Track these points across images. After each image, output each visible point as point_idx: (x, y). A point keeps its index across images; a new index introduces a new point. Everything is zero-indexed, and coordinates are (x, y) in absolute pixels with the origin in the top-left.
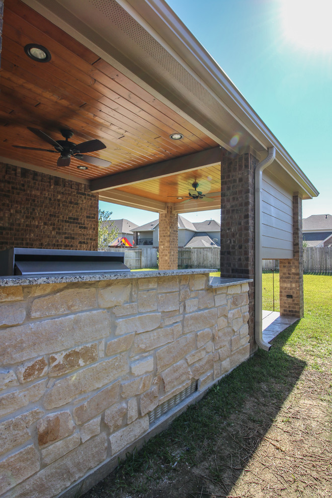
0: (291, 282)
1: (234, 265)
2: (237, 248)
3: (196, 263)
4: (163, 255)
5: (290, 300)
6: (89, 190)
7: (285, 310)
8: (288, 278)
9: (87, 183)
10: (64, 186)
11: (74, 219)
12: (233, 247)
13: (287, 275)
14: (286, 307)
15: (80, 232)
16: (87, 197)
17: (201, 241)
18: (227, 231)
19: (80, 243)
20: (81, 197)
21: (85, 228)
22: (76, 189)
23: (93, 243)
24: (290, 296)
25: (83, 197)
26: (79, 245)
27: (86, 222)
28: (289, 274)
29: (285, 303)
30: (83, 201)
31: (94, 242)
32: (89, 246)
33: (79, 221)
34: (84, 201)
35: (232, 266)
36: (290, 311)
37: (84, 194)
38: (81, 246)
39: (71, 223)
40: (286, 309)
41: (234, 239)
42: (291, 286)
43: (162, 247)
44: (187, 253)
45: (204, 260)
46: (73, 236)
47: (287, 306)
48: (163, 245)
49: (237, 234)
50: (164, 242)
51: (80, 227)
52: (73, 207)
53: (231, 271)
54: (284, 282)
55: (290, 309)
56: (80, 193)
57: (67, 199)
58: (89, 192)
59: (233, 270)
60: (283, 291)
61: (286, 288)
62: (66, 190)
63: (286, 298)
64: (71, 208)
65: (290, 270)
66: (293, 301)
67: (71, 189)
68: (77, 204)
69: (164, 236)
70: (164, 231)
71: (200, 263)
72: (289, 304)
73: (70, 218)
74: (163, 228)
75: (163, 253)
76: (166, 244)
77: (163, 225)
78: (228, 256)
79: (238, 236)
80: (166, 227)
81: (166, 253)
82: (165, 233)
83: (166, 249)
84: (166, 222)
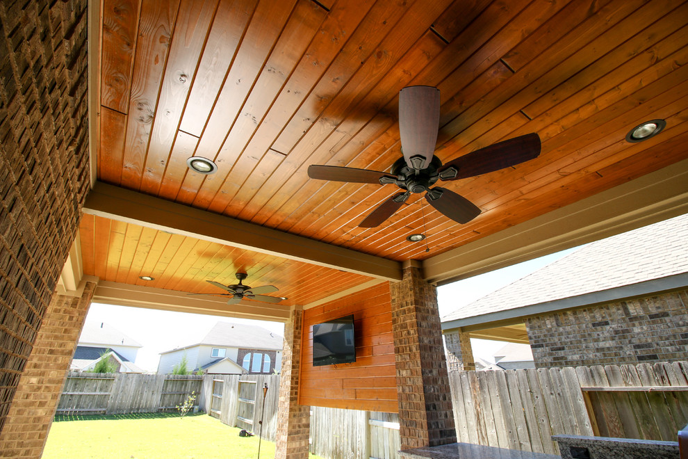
0: (300, 439)
2: (441, 398)
4: (32, 404)
8: (298, 433)
12: (438, 398)
13: (297, 429)
18: (430, 375)
28: (299, 426)
35: (440, 426)
41: (437, 387)
42: (300, 444)
49: (439, 379)
50: (47, 366)
53: (439, 436)
54: (293, 439)
59: (441, 433)
60: (290, 455)
61: (294, 449)
65: (300, 421)
69: (51, 352)
74: (55, 331)
75: (31, 399)
76: (53, 374)
77: (57, 323)
78: (434, 411)
79: (440, 382)
80: (66, 331)
81: (46, 397)
82: (56, 343)
83: (47, 387)
84: (71, 318)
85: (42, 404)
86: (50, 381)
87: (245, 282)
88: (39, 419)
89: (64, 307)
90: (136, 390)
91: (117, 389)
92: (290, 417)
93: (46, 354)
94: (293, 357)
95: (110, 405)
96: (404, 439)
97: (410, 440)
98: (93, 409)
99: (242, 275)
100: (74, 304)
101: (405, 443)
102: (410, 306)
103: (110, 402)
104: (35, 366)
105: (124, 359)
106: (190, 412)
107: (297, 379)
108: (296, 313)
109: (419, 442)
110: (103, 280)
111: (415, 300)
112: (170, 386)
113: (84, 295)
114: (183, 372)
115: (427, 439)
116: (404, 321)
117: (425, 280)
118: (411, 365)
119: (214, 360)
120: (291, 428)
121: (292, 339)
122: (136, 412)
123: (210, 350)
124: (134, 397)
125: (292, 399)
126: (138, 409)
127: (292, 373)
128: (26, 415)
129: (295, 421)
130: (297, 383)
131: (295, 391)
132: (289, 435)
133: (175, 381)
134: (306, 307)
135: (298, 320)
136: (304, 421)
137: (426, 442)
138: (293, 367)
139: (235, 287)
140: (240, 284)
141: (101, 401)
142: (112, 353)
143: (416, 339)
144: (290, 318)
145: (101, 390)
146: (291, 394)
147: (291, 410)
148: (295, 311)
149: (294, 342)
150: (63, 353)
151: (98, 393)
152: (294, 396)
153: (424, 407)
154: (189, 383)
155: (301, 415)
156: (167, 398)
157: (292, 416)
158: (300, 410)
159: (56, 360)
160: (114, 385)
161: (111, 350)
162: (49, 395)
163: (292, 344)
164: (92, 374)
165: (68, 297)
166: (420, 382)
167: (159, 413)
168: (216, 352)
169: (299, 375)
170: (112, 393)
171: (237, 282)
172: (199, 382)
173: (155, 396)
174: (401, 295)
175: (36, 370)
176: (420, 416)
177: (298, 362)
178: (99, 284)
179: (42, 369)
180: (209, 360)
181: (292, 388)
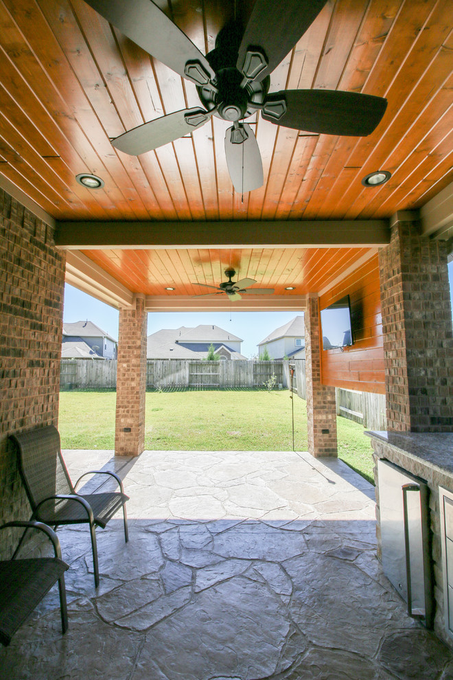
0: (327, 413)
1: (435, 412)
2: (438, 383)
3: (84, 381)
4: (127, 379)
5: (326, 436)
6: (53, 242)
7: (320, 450)
8: (323, 407)
9: (51, 225)
10: (9, 216)
11: (23, 304)
12: (432, 382)
13: (322, 404)
14: (321, 446)
15: (32, 338)
16: (49, 256)
17: (75, 348)
18: (419, 356)
19: (32, 364)
20: (38, 253)
21: (41, 328)
22: (31, 232)
23: (52, 364)
24: (325, 431)
25: (42, 253)
26: (28, 371)
27: (44, 313)
28: (324, 403)
29: (320, 440)
30: (40, 262)
31: (56, 360)
32: (47, 371)
33: (33, 311)
34: (43, 264)
35: (431, 412)
36: (326, 450)
37: (44, 248)
38: (32, 373)
39: (16, 314)
40: (321, 448)
41: (432, 370)
42: (327, 417)
43: (125, 365)
44: (70, 366)
45: (97, 376)
46: (18, 347)
47: (323, 443)
48: (128, 361)
49: (436, 361)
50: (129, 356)
51: (34, 326)
52: (23, 273)
53: (429, 423)
54: (319, 413)
55: (327, 448)
56: (37, 244)
57: (12, 250)
58: (52, 245)
59: (433, 420)
60: (318, 425)
61: (321, 420)
62: (10, 226)
63: (321, 434)
64: (19, 275)
65: (325, 398)
66: (330, 437)
67: (19, 226)
68: (30, 267)
69: (129, 347)
70: (129, 338)
71: (91, 381)
72: (325, 440)
73: (15, 301)
74: (127, 334)
75: (126, 376)
76: (134, 361)
77: (127, 328)
78: (424, 396)
79: (438, 364)
80: (134, 333)
81: (133, 375)
82: (130, 341)
83: (133, 369)
84: (134, 325)
85: (133, 379)
86: (133, 366)
87: (234, 279)
88: (133, 388)
89: (128, 318)
90: (236, 372)
91: (223, 371)
92: (313, 394)
93: (127, 349)
94: (312, 342)
95: (221, 382)
96: (390, 422)
97: (394, 423)
98: (211, 384)
99: (230, 273)
100: (133, 315)
101: (391, 426)
102: (397, 275)
103: (221, 379)
104: (123, 357)
105: (232, 351)
106: (276, 388)
107: (318, 362)
108: (312, 301)
109: (402, 426)
110: (147, 296)
111: (402, 266)
112: (258, 370)
113: (137, 307)
114: (266, 359)
115: (409, 424)
116: (391, 294)
117: (423, 235)
118: (397, 346)
119: (298, 348)
120: (316, 404)
121: (309, 326)
122: (238, 386)
123: (293, 341)
124: (235, 376)
125: (314, 380)
126: (240, 385)
127: (312, 357)
128: (126, 385)
129: (320, 398)
130: (318, 366)
131: (316, 372)
132: (314, 409)
133: (261, 365)
134: (321, 294)
135: (313, 307)
136: (329, 398)
137: (409, 428)
138: (313, 352)
139: (224, 285)
140: (230, 281)
141: (215, 379)
142: (223, 346)
143: (402, 315)
144: (306, 307)
145: (213, 372)
146: (313, 375)
147: (314, 388)
148: (310, 299)
149: (311, 328)
150: (135, 348)
151: (211, 374)
152: (316, 377)
153: (407, 391)
154: (273, 367)
155: (326, 393)
156: (258, 377)
157: (316, 394)
158: (324, 389)
159: (133, 352)
160: (220, 368)
161: (222, 344)
162: (135, 374)
163: (310, 331)
164: (205, 361)
165: (129, 311)
166: (404, 365)
167: (254, 388)
168: (298, 342)
169: (319, 358)
170: (220, 373)
171: (226, 280)
172: (280, 366)
173: (249, 376)
174: (389, 262)
175: (124, 359)
176: (404, 400)
177: (317, 347)
178: (146, 298)
179: (128, 359)
180: (294, 349)
181: (313, 370)
